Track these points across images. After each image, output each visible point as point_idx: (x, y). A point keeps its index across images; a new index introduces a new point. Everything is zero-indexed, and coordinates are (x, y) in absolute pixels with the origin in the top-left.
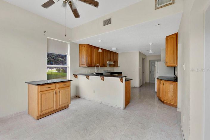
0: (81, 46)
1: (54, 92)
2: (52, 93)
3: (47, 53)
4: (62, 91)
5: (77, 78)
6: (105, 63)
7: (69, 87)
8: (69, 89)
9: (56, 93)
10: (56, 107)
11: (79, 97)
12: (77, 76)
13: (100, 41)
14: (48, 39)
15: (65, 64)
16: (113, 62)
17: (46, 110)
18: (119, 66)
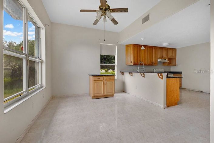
0: (127, 46)
1: (103, 83)
2: (101, 83)
3: (101, 55)
4: (108, 83)
5: (123, 75)
6: (154, 61)
7: (113, 80)
8: (113, 82)
9: (104, 83)
10: (104, 94)
11: (125, 92)
12: (123, 73)
13: (142, 39)
14: (101, 45)
15: (114, 63)
16: (167, 60)
17: (97, 93)
18: (177, 64)
